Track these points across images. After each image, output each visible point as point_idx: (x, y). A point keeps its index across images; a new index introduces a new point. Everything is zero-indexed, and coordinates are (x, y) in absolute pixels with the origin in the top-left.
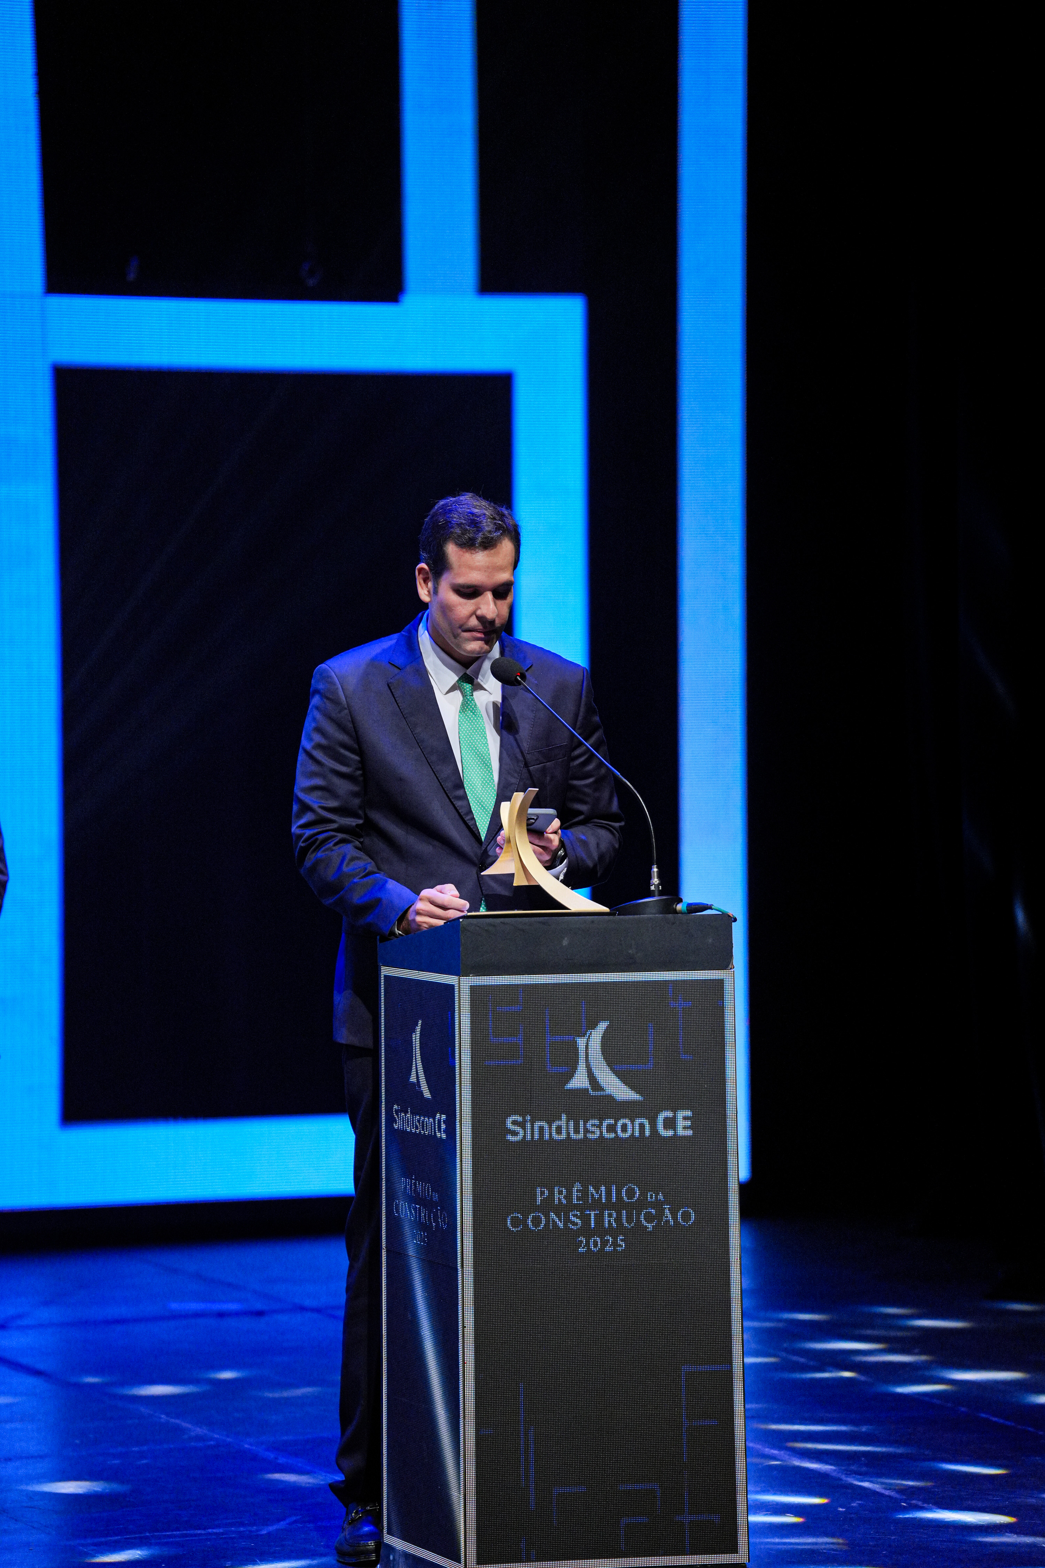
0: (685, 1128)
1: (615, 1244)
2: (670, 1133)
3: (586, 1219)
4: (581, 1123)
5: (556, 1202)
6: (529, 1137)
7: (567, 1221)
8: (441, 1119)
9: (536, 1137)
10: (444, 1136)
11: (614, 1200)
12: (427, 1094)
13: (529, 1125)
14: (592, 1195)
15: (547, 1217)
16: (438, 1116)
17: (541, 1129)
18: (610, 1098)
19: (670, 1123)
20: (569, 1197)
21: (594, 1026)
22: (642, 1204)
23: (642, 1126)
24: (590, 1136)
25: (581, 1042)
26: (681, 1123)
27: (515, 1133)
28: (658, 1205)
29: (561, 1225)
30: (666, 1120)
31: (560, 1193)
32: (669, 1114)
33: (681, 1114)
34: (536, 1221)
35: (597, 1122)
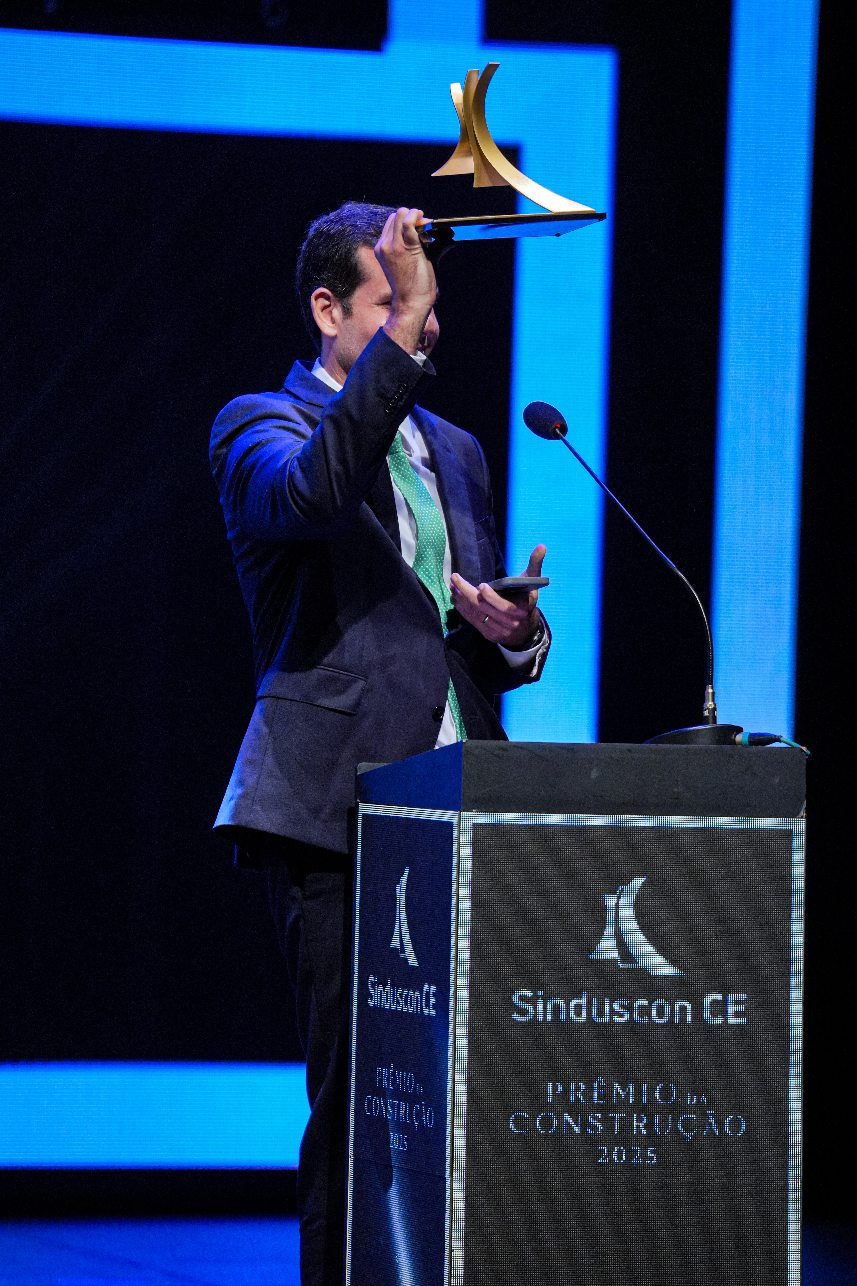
0: (738, 1015)
1: (644, 1156)
2: (719, 1020)
3: (608, 1123)
4: (607, 1003)
5: (572, 1099)
6: (540, 1017)
7: (585, 1124)
8: (429, 992)
9: (549, 1017)
10: (433, 1013)
11: (644, 1100)
12: (413, 961)
13: (540, 1002)
14: (618, 1093)
15: (560, 1118)
16: (426, 987)
17: (556, 1007)
18: (644, 971)
19: (719, 1008)
20: (588, 1094)
21: (627, 883)
22: (680, 1108)
23: (683, 1009)
24: (617, 1019)
25: (610, 901)
26: (732, 1008)
27: (524, 1012)
28: (700, 1109)
29: (577, 1129)
30: (713, 1003)
31: (577, 1088)
32: (718, 996)
33: (732, 998)
34: (547, 1123)
35: (625, 1002)
